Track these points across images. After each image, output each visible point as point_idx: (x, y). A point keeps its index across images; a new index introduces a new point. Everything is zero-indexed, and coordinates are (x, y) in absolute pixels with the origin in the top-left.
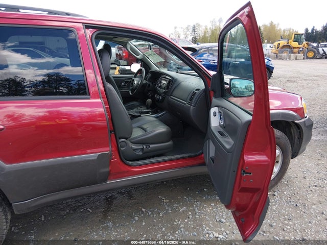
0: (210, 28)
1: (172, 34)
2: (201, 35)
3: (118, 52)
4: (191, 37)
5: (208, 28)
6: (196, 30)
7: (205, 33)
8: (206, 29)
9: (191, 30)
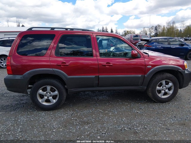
0: (167, 27)
1: (142, 32)
2: (161, 32)
3: (108, 43)
4: (154, 33)
5: (165, 27)
6: (157, 29)
7: (163, 30)
8: (164, 28)
9: (154, 29)
